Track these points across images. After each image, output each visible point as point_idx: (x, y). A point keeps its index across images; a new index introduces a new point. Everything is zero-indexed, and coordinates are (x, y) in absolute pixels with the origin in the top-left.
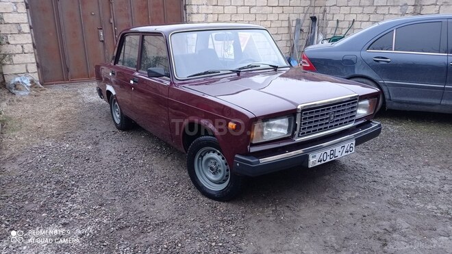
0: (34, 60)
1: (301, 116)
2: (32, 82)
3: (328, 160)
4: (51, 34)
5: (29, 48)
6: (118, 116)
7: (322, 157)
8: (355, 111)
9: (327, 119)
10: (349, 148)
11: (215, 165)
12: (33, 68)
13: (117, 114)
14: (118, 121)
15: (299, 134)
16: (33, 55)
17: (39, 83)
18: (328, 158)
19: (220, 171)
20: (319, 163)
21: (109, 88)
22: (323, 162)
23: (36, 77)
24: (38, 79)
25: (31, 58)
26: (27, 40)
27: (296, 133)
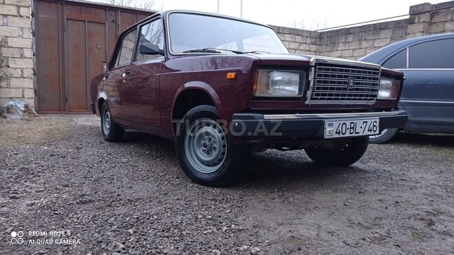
0: (31, 85)
1: (315, 72)
2: (26, 106)
3: (348, 135)
4: (53, 63)
5: (29, 73)
6: (108, 126)
7: (340, 128)
8: (377, 90)
10: (372, 126)
11: (210, 141)
12: (30, 93)
13: (107, 124)
14: (107, 133)
15: (312, 95)
16: (32, 81)
17: (33, 109)
18: (348, 131)
19: (215, 148)
20: (337, 136)
21: (101, 95)
22: (341, 135)
23: (32, 103)
24: (33, 106)
25: (29, 84)
26: (28, 65)
27: (309, 93)
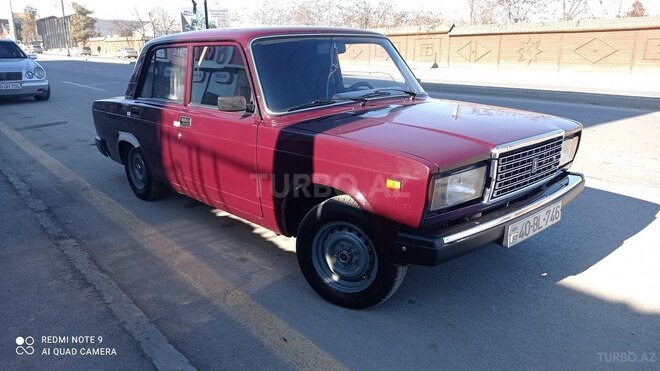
1: (499, 165)
6: (140, 177)
7: (523, 230)
9: (528, 168)
10: (554, 214)
14: (140, 187)
18: (531, 229)
20: (521, 240)
21: (124, 136)
22: (525, 237)
27: (489, 192)
